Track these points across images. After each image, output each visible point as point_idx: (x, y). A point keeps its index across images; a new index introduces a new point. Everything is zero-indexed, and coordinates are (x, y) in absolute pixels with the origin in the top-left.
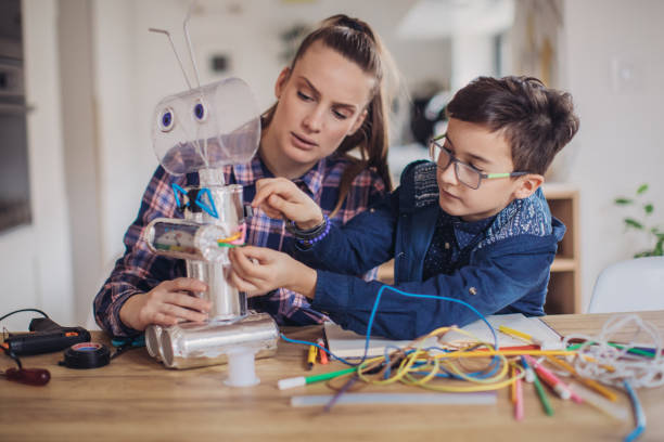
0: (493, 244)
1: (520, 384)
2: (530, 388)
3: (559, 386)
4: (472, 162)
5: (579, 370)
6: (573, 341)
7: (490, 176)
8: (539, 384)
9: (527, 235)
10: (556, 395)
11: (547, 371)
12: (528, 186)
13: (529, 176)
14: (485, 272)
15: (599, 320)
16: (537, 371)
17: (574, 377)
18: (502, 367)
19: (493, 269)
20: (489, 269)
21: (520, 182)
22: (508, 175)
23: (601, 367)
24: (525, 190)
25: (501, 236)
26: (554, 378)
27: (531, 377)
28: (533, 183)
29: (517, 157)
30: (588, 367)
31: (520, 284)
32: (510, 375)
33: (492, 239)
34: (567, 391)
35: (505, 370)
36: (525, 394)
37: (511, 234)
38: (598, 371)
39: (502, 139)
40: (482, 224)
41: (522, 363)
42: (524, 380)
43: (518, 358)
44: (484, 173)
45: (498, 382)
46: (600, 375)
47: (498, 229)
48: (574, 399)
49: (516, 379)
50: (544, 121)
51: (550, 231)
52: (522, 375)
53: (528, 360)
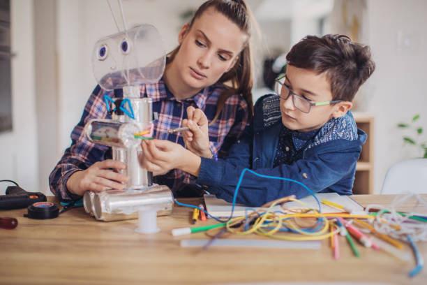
0: (319, 146)
1: (336, 237)
2: (343, 240)
3: (364, 239)
4: (304, 95)
5: (376, 228)
6: (372, 210)
7: (317, 104)
8: (349, 237)
9: (341, 139)
10: (361, 244)
11: (355, 229)
12: (342, 109)
13: (342, 103)
14: (313, 163)
15: (388, 199)
16: (348, 229)
17: (373, 233)
18: (324, 226)
19: (319, 162)
20: (316, 162)
21: (337, 107)
22: (328, 103)
23: (391, 226)
24: (340, 112)
25: (324, 140)
26: (360, 233)
27: (344, 232)
28: (345, 107)
29: (335, 91)
30: (383, 227)
31: (337, 172)
32: (329, 230)
33: (318, 142)
34: (369, 241)
35: (327, 227)
36: (340, 243)
37: (331, 139)
38: (389, 229)
39: (324, 79)
40: (311, 134)
41: (337, 223)
42: (339, 234)
43: (335, 220)
44: (313, 102)
45: (322, 235)
46: (391, 232)
47: (322, 136)
48: (373, 247)
49: (333, 233)
50: (352, 65)
51: (357, 137)
52: (338, 231)
53: (342, 221)
